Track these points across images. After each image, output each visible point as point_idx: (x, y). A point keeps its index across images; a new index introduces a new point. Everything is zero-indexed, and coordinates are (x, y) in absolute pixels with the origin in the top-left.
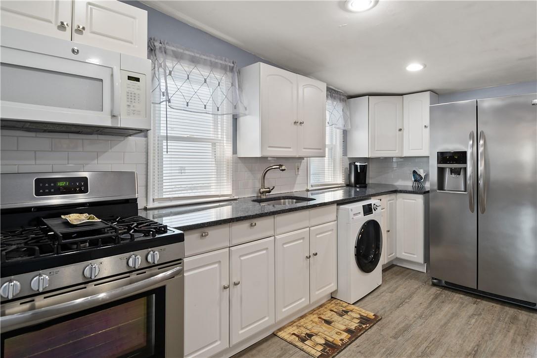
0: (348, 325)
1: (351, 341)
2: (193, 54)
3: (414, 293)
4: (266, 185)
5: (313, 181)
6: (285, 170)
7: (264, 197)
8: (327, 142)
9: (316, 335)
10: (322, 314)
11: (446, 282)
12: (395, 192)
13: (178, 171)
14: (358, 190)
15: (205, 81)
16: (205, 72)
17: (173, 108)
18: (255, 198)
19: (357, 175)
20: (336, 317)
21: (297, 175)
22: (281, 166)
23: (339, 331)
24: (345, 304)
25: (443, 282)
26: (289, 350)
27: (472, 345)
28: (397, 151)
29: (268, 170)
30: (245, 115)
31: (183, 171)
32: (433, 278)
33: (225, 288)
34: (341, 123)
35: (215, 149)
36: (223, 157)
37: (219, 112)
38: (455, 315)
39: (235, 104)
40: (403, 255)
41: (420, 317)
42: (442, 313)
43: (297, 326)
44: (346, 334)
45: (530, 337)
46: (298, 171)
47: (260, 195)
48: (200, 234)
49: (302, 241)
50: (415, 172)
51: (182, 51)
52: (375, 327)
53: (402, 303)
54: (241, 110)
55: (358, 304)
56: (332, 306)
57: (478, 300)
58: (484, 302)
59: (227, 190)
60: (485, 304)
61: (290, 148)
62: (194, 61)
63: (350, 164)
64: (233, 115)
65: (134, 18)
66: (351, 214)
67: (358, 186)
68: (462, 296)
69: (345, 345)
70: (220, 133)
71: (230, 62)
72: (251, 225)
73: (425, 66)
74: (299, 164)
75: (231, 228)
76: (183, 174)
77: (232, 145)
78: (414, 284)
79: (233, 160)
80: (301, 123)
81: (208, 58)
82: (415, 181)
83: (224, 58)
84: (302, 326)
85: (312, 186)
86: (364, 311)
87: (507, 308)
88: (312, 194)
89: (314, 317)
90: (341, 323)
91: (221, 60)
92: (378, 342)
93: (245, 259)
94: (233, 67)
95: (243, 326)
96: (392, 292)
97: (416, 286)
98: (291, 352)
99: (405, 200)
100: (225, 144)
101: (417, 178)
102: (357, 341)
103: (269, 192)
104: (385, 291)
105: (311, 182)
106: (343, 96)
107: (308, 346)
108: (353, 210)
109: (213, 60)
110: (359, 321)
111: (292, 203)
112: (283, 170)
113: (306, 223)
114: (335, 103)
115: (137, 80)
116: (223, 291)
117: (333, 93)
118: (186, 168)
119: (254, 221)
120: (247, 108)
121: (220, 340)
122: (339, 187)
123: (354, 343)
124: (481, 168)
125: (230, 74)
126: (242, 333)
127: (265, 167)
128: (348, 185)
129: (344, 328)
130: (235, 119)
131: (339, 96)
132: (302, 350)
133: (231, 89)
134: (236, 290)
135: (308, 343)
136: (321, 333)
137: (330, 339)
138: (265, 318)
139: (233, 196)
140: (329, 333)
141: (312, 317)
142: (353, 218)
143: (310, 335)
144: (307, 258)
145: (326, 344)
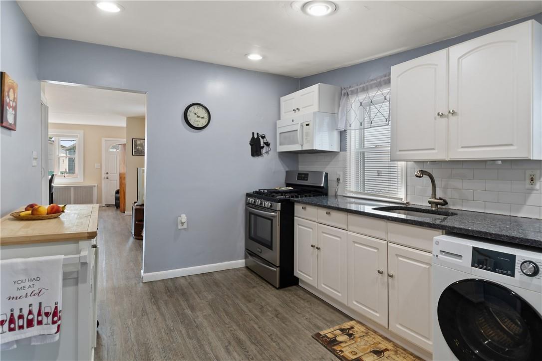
21: (529, 190)
33: (312, 246)
46: (532, 184)
65: (314, 91)
72: (327, 213)
75: (318, 211)
115: (309, 125)
135: (339, 332)
136: (354, 342)
137: (343, 345)
138: (339, 292)
139: (403, 200)
140: (354, 348)
141: (386, 345)
142: (437, 256)
143: (350, 335)
144: (379, 272)
145: (335, 340)
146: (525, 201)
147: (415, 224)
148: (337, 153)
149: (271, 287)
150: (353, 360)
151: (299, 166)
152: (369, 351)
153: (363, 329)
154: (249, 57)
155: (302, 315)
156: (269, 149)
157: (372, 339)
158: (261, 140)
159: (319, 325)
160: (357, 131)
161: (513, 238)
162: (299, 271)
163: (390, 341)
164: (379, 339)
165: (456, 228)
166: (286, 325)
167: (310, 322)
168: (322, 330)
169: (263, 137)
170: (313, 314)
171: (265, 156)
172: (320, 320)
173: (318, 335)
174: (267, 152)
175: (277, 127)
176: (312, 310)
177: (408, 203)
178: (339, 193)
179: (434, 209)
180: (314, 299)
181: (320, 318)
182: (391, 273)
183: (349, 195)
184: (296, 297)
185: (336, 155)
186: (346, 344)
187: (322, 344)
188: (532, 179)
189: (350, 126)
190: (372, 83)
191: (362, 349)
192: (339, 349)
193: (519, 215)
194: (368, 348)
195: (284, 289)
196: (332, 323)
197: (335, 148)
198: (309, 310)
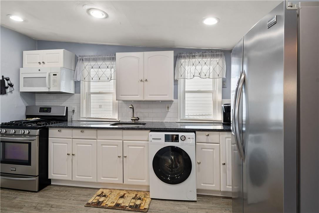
1: (108, 208)
2: (94, 57)
10: (130, 193)
20: (129, 198)
21: (167, 112)
33: (68, 154)
61: (138, 95)
65: (59, 53)
66: (151, 138)
81: (101, 57)
108: (153, 136)
109: (104, 57)
115: (56, 75)
126: (77, 177)
135: (98, 197)
136: (109, 198)
137: (105, 202)
138: (90, 176)
139: (117, 120)
140: (111, 200)
141: (123, 192)
142: (151, 141)
143: (105, 196)
144: (119, 157)
145: (99, 202)
146: (166, 116)
147: (138, 130)
148: (72, 94)
149: (30, 193)
150: (115, 206)
151: (36, 103)
152: (118, 198)
153: (108, 191)
154: (11, 17)
155: (68, 199)
156: (13, 90)
157: (115, 193)
158: (6, 82)
159: (84, 199)
160: (87, 82)
161: (176, 129)
162: (54, 174)
163: (123, 190)
164: (118, 191)
165: (156, 128)
166: (63, 209)
167: (76, 200)
168: (88, 201)
169: (8, 80)
170: (75, 196)
171: (9, 94)
172: (82, 197)
173: (88, 204)
174: (11, 92)
175: (21, 73)
176: (73, 194)
177: (119, 121)
178: (73, 119)
179: (134, 122)
180: (68, 188)
181: (81, 196)
182: (125, 155)
183: (81, 120)
184: (55, 191)
185: (72, 95)
186: (106, 201)
187: (94, 207)
188: (168, 108)
189: (84, 79)
190: (99, 57)
191: (115, 199)
192: (105, 204)
193: (164, 121)
194: (117, 197)
195: (42, 190)
196: (90, 195)
197: (72, 91)
198: (70, 195)
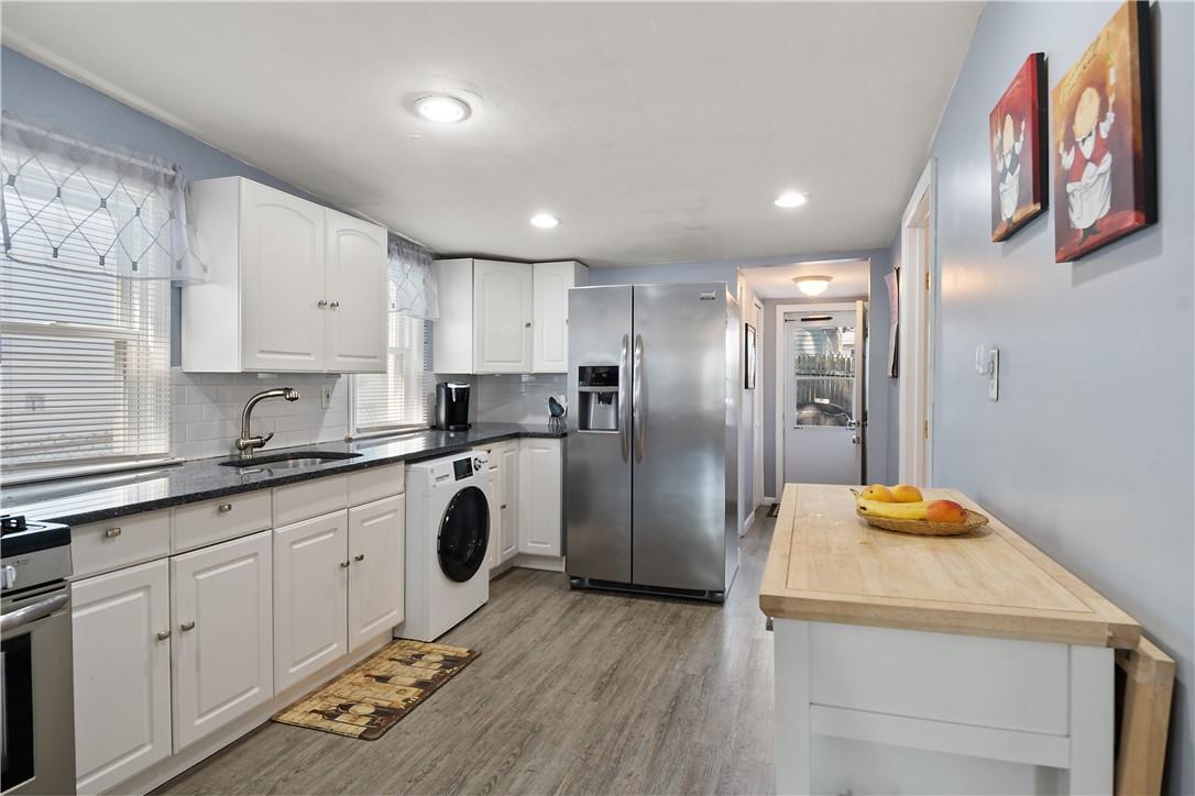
0: (420, 675)
1: (423, 698)
2: (73, 142)
3: (539, 607)
4: (254, 431)
5: (362, 420)
6: (296, 399)
7: (249, 456)
8: (392, 342)
9: (359, 702)
10: (373, 668)
11: (591, 581)
12: (517, 436)
13: (23, 404)
14: (452, 435)
15: (104, 204)
16: (104, 183)
17: (17, 261)
18: (227, 460)
19: (450, 406)
20: (399, 667)
21: (324, 409)
22: (288, 390)
23: (403, 688)
24: (418, 645)
25: (587, 580)
26: (304, 739)
27: (612, 662)
28: (522, 363)
29: (257, 400)
30: (203, 282)
31: (37, 404)
32: (572, 578)
33: (161, 638)
34: (420, 306)
35: (125, 354)
36: (147, 372)
37: (136, 274)
38: (597, 626)
39: (178, 259)
40: (530, 547)
41: (544, 639)
42: (577, 628)
43: (320, 697)
44: (416, 689)
45: (691, 637)
46: (328, 402)
47: (238, 452)
48: (102, 533)
49: (331, 535)
50: (552, 400)
51: (44, 133)
52: (468, 669)
53: (518, 625)
54: (192, 271)
55: (442, 640)
56: (395, 652)
57: (633, 600)
58: (641, 601)
59: (156, 444)
60: (642, 604)
61: (309, 354)
62: (75, 157)
63: (438, 387)
64: (172, 282)
66: (432, 478)
67: (452, 427)
68: (611, 598)
69: (411, 707)
70: (137, 319)
71: (165, 166)
72: (221, 510)
73: (561, 222)
74: (330, 386)
75: (172, 518)
76: (37, 410)
77: (169, 346)
78: (541, 592)
79: (170, 379)
80: (332, 305)
81: (112, 154)
82: (553, 415)
83: (151, 157)
84: (332, 695)
85: (358, 431)
86: (451, 648)
87: (669, 605)
88: (358, 447)
89: (359, 677)
90: (406, 676)
91: (146, 160)
92: (471, 688)
93: (205, 579)
94: (174, 179)
95: (203, 711)
96: (503, 611)
97: (545, 595)
98: (307, 741)
99: (535, 451)
100: (150, 344)
101: (557, 411)
102: (434, 697)
103: (261, 445)
104: (492, 611)
105: (358, 423)
106: (425, 252)
107: (342, 724)
108: (435, 471)
109: (124, 158)
110: (440, 665)
111: (314, 463)
112: (292, 399)
113: (342, 501)
114: (408, 267)
116: (156, 644)
117: (401, 245)
118: (47, 397)
119: (226, 501)
120: (209, 268)
121: (152, 741)
122: (414, 431)
123: (428, 701)
124: (636, 393)
125: (165, 192)
126: (199, 726)
127: (249, 392)
128: (435, 427)
129: (413, 681)
130: (177, 290)
131: (416, 254)
132: (331, 732)
133: (168, 224)
134: (186, 643)
135: (343, 718)
136: (367, 699)
140: (383, 695)
141: (353, 677)
145: (377, 712)
152: (384, 684)
188: (328, 396)
191: (383, 689)
192: (402, 703)
194: (377, 686)
